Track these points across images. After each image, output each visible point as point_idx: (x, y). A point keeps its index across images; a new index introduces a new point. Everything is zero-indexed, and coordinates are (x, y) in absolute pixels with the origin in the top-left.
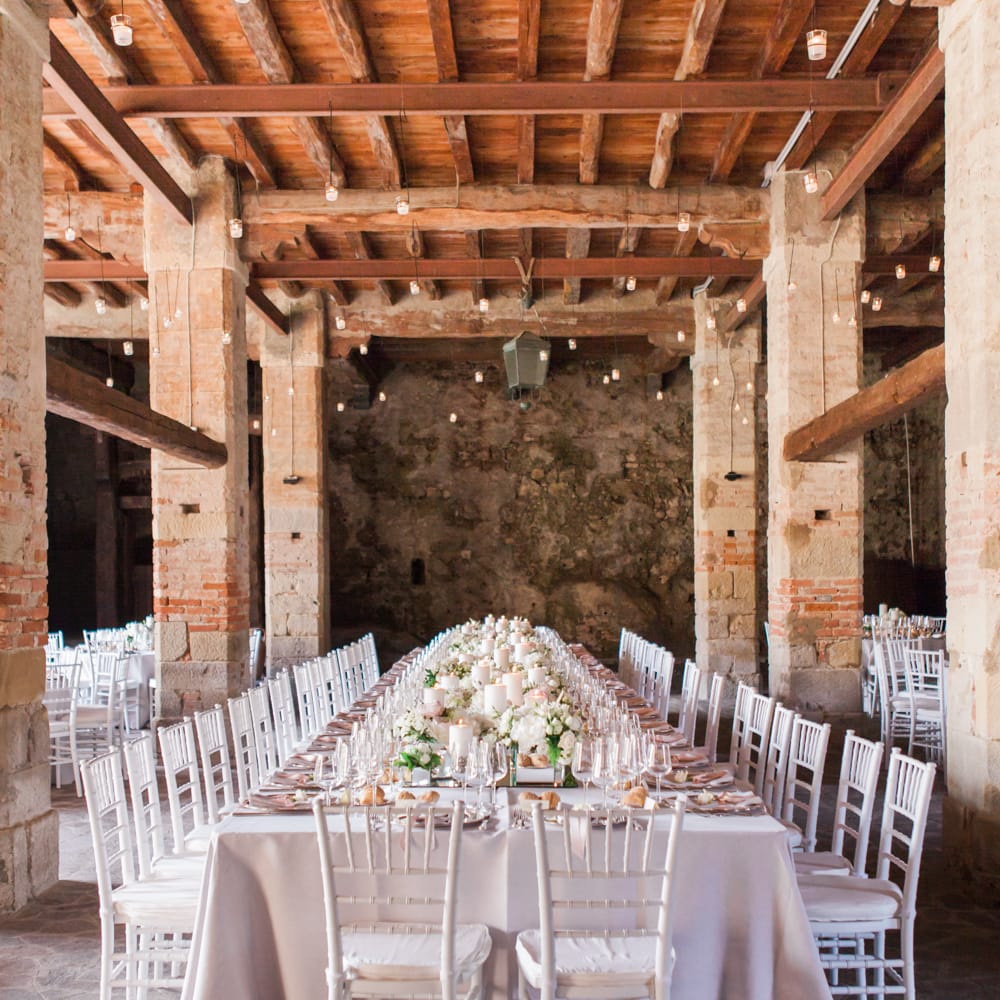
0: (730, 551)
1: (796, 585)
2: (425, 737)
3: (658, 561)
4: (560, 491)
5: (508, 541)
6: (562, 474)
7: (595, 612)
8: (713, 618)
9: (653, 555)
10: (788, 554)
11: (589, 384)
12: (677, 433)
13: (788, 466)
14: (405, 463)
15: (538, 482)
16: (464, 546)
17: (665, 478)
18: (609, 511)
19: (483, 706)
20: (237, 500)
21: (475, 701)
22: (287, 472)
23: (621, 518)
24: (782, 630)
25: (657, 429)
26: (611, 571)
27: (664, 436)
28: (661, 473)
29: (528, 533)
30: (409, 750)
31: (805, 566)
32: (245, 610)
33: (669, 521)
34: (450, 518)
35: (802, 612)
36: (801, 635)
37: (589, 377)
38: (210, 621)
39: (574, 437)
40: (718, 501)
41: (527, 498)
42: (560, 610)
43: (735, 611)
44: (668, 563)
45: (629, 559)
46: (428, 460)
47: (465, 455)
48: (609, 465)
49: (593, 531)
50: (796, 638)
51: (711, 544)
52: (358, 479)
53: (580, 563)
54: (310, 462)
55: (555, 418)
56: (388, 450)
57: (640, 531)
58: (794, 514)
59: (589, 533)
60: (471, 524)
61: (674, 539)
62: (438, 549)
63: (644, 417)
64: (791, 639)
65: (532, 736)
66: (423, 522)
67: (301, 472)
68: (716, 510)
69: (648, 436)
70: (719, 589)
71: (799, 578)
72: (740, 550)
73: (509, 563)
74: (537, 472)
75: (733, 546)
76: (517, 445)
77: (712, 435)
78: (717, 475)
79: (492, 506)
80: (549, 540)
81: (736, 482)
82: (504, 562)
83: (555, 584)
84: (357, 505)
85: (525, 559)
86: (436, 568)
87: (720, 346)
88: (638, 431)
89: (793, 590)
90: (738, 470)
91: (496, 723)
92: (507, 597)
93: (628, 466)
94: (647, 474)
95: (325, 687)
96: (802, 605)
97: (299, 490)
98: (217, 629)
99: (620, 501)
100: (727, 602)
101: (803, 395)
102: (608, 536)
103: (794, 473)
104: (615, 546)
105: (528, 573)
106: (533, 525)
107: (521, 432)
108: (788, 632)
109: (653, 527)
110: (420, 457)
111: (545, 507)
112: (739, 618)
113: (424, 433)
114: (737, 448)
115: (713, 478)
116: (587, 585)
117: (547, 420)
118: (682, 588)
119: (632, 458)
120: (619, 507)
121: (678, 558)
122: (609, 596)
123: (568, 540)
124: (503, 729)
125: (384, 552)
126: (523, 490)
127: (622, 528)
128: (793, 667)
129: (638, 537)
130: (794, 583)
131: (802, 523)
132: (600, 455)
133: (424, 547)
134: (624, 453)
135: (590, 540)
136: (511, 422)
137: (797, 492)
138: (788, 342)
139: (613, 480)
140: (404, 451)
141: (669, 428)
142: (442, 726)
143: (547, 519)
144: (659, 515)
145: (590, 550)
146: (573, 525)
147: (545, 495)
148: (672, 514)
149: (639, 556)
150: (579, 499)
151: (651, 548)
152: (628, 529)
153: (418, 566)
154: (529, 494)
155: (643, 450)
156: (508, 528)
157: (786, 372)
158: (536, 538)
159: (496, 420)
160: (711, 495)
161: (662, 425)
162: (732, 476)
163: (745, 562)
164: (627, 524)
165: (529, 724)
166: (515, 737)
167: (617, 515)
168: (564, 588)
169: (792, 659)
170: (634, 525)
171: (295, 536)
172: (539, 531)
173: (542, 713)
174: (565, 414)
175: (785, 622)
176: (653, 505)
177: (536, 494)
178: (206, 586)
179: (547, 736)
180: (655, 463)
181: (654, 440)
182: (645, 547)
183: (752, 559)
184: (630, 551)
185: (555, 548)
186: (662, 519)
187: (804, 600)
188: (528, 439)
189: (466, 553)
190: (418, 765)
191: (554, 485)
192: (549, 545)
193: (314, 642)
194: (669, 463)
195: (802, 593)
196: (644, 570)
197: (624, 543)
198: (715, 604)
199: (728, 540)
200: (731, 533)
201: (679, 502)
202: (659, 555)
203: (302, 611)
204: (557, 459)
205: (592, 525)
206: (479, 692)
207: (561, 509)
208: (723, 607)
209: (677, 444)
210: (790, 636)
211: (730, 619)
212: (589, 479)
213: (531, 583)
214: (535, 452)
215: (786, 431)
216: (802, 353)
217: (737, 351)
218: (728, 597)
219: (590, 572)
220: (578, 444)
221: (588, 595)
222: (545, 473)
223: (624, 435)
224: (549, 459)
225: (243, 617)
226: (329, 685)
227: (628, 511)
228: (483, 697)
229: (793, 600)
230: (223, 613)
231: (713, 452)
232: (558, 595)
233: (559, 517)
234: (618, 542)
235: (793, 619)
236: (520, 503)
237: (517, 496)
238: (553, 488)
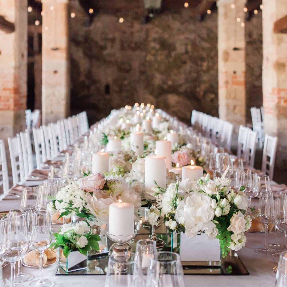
0: (234, 80)
1: (279, 90)
3: (199, 86)
4: (162, 59)
5: (142, 78)
6: (162, 53)
7: (175, 105)
8: (228, 107)
9: (197, 84)
10: (276, 76)
11: (173, 19)
12: (206, 38)
13: (275, 36)
14: (103, 48)
15: (154, 55)
16: (125, 79)
17: (202, 55)
18: (181, 67)
20: (20, 49)
22: (53, 46)
23: (185, 70)
24: (272, 111)
25: (199, 36)
26: (182, 90)
27: (201, 39)
28: (200, 53)
29: (149, 75)
31: (284, 82)
32: (24, 101)
33: (203, 71)
34: (120, 69)
35: (283, 104)
36: (282, 114)
37: (173, 16)
38: (5, 105)
39: (168, 38)
40: (229, 59)
41: (150, 62)
43: (237, 104)
44: (203, 87)
45: (188, 85)
46: (112, 47)
47: (125, 45)
48: (180, 49)
50: (280, 115)
51: (227, 77)
52: (85, 54)
53: (170, 87)
54: (62, 41)
55: (160, 31)
56: (96, 43)
57: (192, 74)
58: (278, 58)
59: (173, 75)
60: (128, 71)
61: (205, 77)
62: (115, 81)
63: (194, 32)
64: (278, 116)
65: (200, 219)
66: (110, 71)
67: (58, 46)
68: (229, 63)
69: (195, 39)
70: (230, 95)
71: (281, 88)
72: (238, 79)
74: (153, 52)
75: (236, 77)
77: (227, 32)
78: (229, 48)
79: (136, 64)
81: (237, 51)
82: (141, 86)
83: (160, 94)
84: (84, 64)
85: (148, 84)
86: (114, 88)
88: (192, 36)
89: (279, 93)
90: (238, 46)
91: (158, 198)
93: (188, 50)
95: (55, 139)
96: (282, 100)
97: (57, 53)
98: (9, 109)
99: (185, 63)
100: (233, 101)
103: (278, 39)
105: (149, 90)
107: (147, 37)
109: (197, 73)
110: (109, 45)
112: (238, 108)
113: (110, 36)
114: (237, 37)
115: (227, 50)
116: (172, 95)
117: (157, 32)
119: (189, 47)
120: (184, 65)
121: (207, 85)
122: (180, 99)
123: (165, 78)
125: (95, 82)
126: (148, 58)
128: (279, 129)
129: (191, 77)
131: (282, 62)
132: (177, 45)
133: (110, 80)
134: (186, 45)
135: (173, 78)
136: (143, 33)
137: (280, 48)
139: (182, 54)
140: (102, 43)
142: (101, 202)
143: (157, 70)
144: (199, 68)
145: (173, 82)
146: (167, 72)
147: (156, 60)
148: (204, 68)
149: (191, 84)
150: (169, 62)
151: (197, 81)
152: (188, 74)
153: (107, 88)
154: (150, 60)
155: (194, 44)
156: (142, 73)
158: (153, 77)
159: (138, 32)
160: (226, 56)
161: (201, 35)
162: (235, 49)
163: (240, 84)
164: (187, 72)
165: (195, 205)
166: (181, 220)
167: (184, 68)
168: (163, 96)
169: (278, 125)
170: (190, 72)
171: (56, 72)
172: (154, 74)
173: (209, 192)
174: (164, 30)
175: (274, 108)
176: (197, 64)
177: (153, 60)
178: (4, 89)
179: (215, 217)
181: (198, 40)
182: (194, 80)
183: (243, 83)
184: (188, 82)
186: (201, 70)
187: (283, 98)
188: (149, 40)
189: (126, 83)
190: (75, 249)
192: (158, 79)
194: (203, 49)
195: (282, 94)
196: (194, 89)
197: (186, 79)
198: (229, 101)
199: (234, 75)
200: (235, 72)
201: (207, 64)
202: (199, 84)
204: (161, 47)
206: (139, 160)
207: (162, 66)
210: (277, 114)
211: (235, 107)
212: (173, 54)
213: (151, 94)
214: (153, 44)
218: (233, 99)
219: (174, 90)
221: (172, 99)
222: (156, 52)
223: (186, 38)
224: (158, 46)
225: (22, 105)
227: (188, 66)
229: (279, 98)
230: (11, 102)
232: (161, 99)
234: (184, 79)
235: (278, 107)
237: (146, 61)
238: (160, 58)
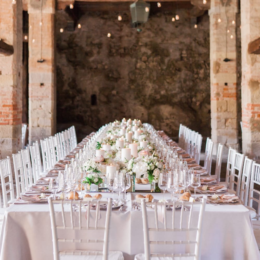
0: (226, 92)
2: (96, 171)
3: (195, 96)
4: (154, 66)
5: (132, 87)
6: (155, 59)
7: (169, 117)
8: (219, 120)
9: (193, 93)
10: (250, 93)
11: (166, 21)
12: (203, 42)
13: (250, 56)
14: (88, 54)
15: (145, 62)
16: (113, 89)
17: (198, 61)
18: (175, 74)
19: (121, 158)
20: (18, 69)
21: (118, 155)
22: (39, 57)
23: (180, 78)
24: (248, 125)
25: (195, 40)
26: (176, 100)
27: (198, 43)
28: (197, 59)
29: (141, 84)
30: (89, 176)
31: (257, 98)
32: (20, 116)
33: (200, 79)
34: (107, 77)
35: (256, 118)
36: (256, 128)
37: (166, 18)
38: (5, 120)
39: (160, 43)
40: (220, 70)
41: (140, 69)
42: (154, 116)
43: (228, 117)
44: (200, 97)
45: (183, 95)
46: (99, 53)
47: (114, 51)
48: (175, 55)
49: (168, 83)
50: (254, 128)
51: (218, 89)
52: (69, 61)
53: (162, 97)
54: (49, 54)
55: (152, 35)
56: (81, 48)
57: (188, 83)
58: (252, 76)
59: (166, 84)
60: (116, 80)
61: (202, 87)
62: (102, 90)
63: (189, 35)
64: (252, 129)
65: (142, 170)
66: (96, 79)
67: (45, 57)
68: (220, 74)
69: (191, 43)
70: (221, 108)
71: (255, 103)
72: (230, 91)
73: (133, 96)
74: (144, 58)
75: (227, 89)
76: (136, 47)
77: (218, 43)
78: (220, 59)
79: (125, 72)
80: (149, 87)
81: (228, 63)
82: (130, 96)
83: (152, 105)
84: (68, 71)
85: (139, 94)
86: (101, 98)
87: (221, 6)
88: (187, 41)
89: (253, 109)
90: (229, 57)
91: (126, 165)
92: (132, 111)
93: (183, 55)
94: (191, 59)
95: (54, 149)
96: (256, 115)
97: (44, 65)
98: (8, 124)
99: (179, 70)
100: (224, 113)
101: (256, 27)
102: (174, 85)
103: (252, 59)
104: (177, 89)
105: (140, 101)
106: (143, 80)
107: (138, 41)
108: (250, 126)
109: (193, 81)
110: (95, 51)
111: (148, 73)
112: (230, 120)
113: (97, 41)
114: (229, 48)
115: (218, 61)
116: (165, 106)
117: (149, 36)
118: (206, 107)
119: (184, 52)
120: (179, 73)
121: (204, 94)
122: (174, 110)
123: (157, 87)
124: (129, 167)
125: (80, 92)
126: (138, 65)
127: (180, 82)
128: (253, 141)
129: (187, 85)
130: (253, 105)
131: (256, 80)
132: (171, 51)
133: (96, 89)
134: (181, 50)
135: (166, 87)
136: (133, 37)
137: (254, 67)
138: (249, 4)
139: (177, 61)
140: (88, 49)
141: (200, 40)
142: (103, 166)
143: (149, 78)
144: (196, 76)
145: (167, 91)
146: (159, 80)
147: (147, 67)
148: (201, 76)
149: (187, 94)
150: (162, 69)
151: (193, 90)
152: (183, 82)
153: (94, 97)
154: (141, 67)
155: (189, 49)
156: (132, 81)
157: (249, 17)
158: (144, 86)
159: (127, 36)
160: (217, 68)
161: (197, 39)
162: (226, 60)
163: (232, 97)
164: (182, 80)
165: (140, 165)
166: (134, 171)
167: (178, 76)
168: (155, 107)
169: (252, 137)
170: (185, 81)
171: (42, 84)
172: (145, 83)
173: (146, 161)
174: (156, 34)
175: (249, 122)
176: (193, 72)
177: (144, 67)
178: (4, 106)
179: (148, 170)
180: (194, 54)
181: (194, 44)
182: (190, 89)
183: (235, 95)
184: (183, 92)
185: (152, 90)
186: (197, 78)
188: (140, 44)
189: (114, 92)
190: (93, 183)
191: (151, 63)
192: (150, 89)
193: (49, 130)
194: (200, 55)
196: (189, 100)
197: (181, 88)
198: (220, 114)
199: (225, 87)
200: (226, 84)
201: (204, 71)
202: (196, 93)
203: (45, 116)
204: (153, 53)
205: (168, 81)
206: (119, 152)
207: (154, 74)
208: (223, 115)
209: (203, 46)
210: (251, 128)
211: (226, 120)
212: (166, 60)
213: (142, 105)
214: (144, 50)
215: (249, 41)
216: (255, 9)
217: (228, 8)
218: (225, 111)
219: (167, 100)
220: (162, 46)
221: (166, 110)
222: (148, 58)
223: (181, 43)
224: (149, 52)
225: (19, 119)
226: (55, 148)
227: (183, 74)
228: (121, 153)
229: (253, 113)
230: (11, 117)
231: (219, 50)
232: (153, 110)
233: (153, 77)
234: (179, 88)
235: (252, 121)
236: (137, 71)
237: (136, 68)
238: (151, 65)
